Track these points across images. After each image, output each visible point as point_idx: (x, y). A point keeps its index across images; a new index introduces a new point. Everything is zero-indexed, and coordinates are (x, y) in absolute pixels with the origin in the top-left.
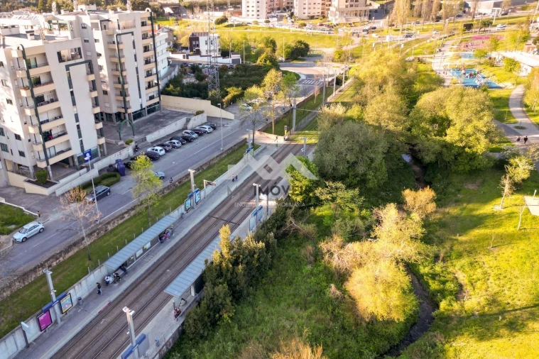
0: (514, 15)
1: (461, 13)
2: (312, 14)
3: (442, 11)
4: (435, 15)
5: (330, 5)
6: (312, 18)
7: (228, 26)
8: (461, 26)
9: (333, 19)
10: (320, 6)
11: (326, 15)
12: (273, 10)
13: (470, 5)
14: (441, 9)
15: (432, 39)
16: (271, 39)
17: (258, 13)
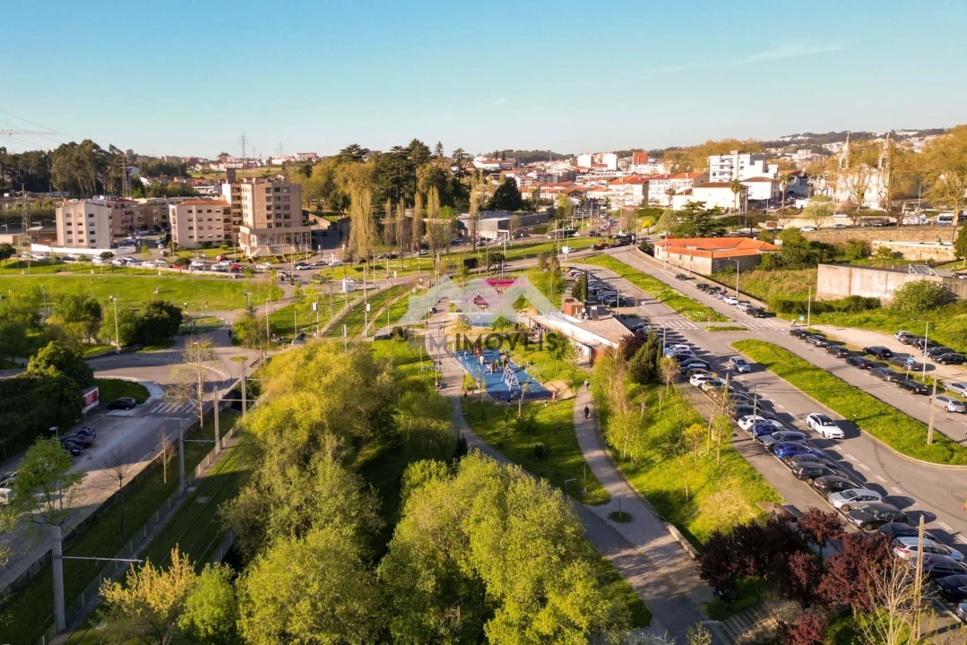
0: (529, 241)
1: (456, 238)
2: (206, 239)
3: (427, 236)
4: (419, 242)
5: (241, 223)
6: (208, 245)
7: (14, 266)
8: (459, 261)
9: (249, 247)
10: (221, 224)
11: (234, 240)
12: (131, 229)
13: (466, 226)
14: (425, 232)
15: (420, 287)
16: (89, 300)
17: (93, 237)
